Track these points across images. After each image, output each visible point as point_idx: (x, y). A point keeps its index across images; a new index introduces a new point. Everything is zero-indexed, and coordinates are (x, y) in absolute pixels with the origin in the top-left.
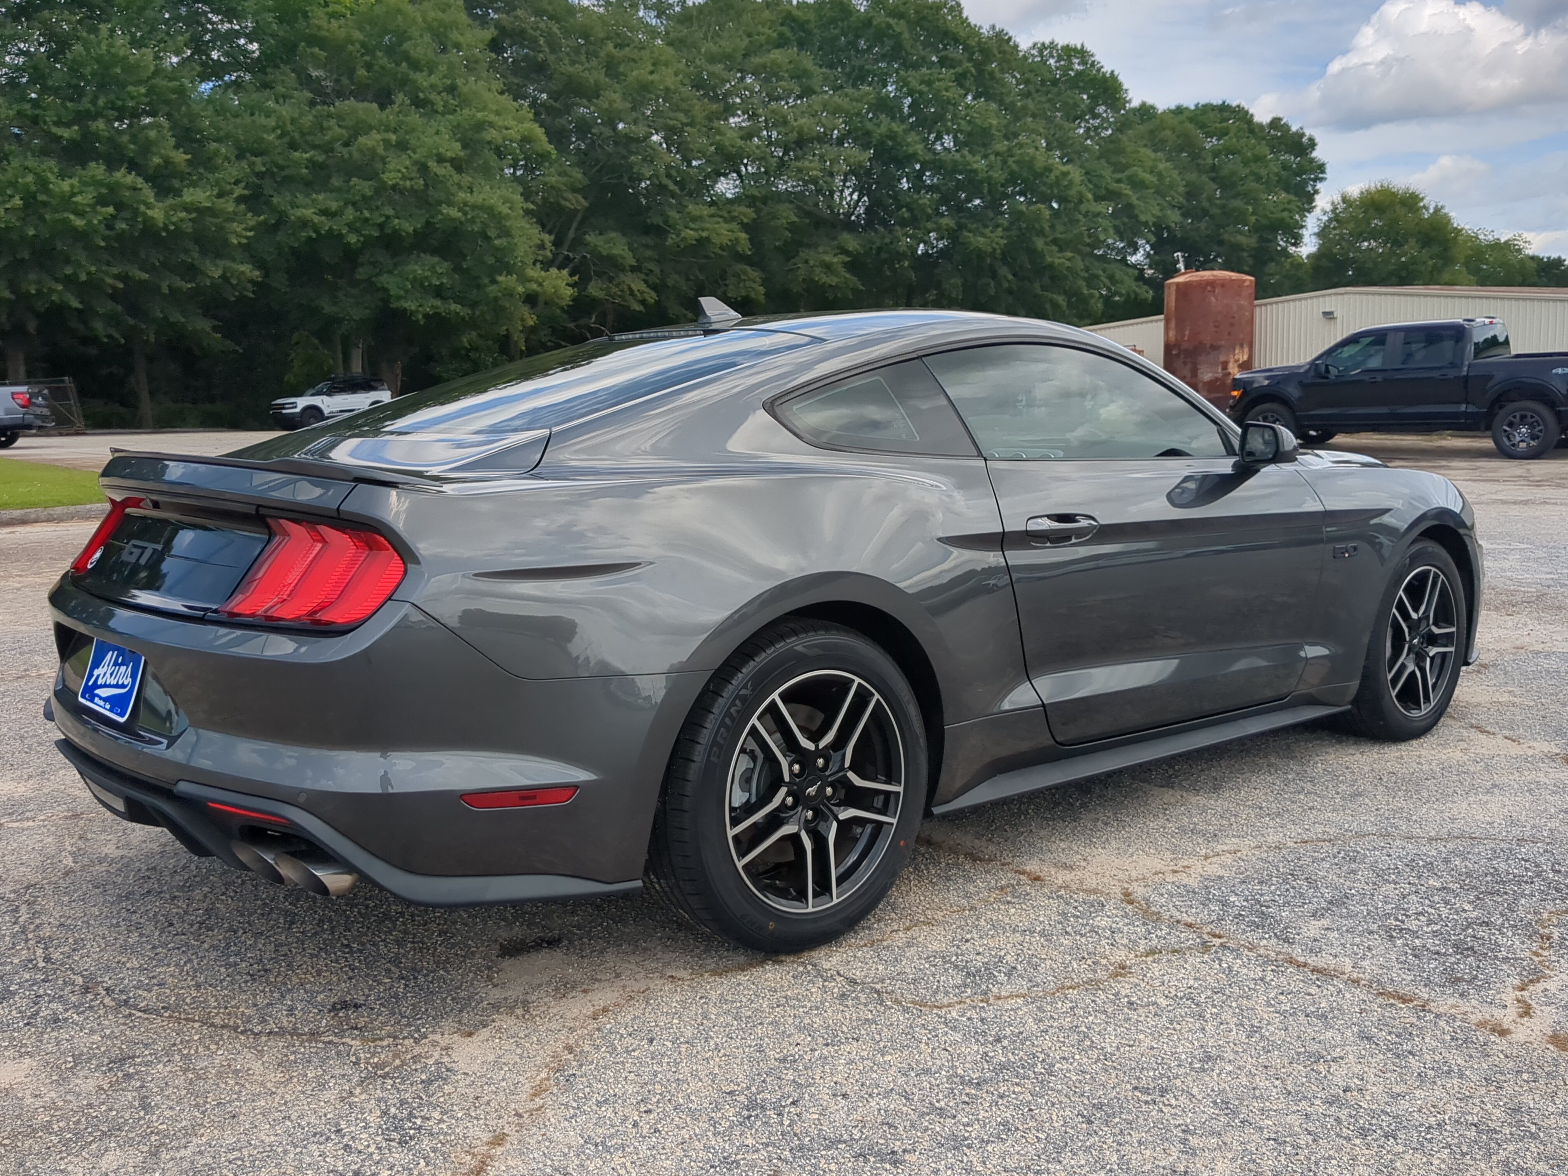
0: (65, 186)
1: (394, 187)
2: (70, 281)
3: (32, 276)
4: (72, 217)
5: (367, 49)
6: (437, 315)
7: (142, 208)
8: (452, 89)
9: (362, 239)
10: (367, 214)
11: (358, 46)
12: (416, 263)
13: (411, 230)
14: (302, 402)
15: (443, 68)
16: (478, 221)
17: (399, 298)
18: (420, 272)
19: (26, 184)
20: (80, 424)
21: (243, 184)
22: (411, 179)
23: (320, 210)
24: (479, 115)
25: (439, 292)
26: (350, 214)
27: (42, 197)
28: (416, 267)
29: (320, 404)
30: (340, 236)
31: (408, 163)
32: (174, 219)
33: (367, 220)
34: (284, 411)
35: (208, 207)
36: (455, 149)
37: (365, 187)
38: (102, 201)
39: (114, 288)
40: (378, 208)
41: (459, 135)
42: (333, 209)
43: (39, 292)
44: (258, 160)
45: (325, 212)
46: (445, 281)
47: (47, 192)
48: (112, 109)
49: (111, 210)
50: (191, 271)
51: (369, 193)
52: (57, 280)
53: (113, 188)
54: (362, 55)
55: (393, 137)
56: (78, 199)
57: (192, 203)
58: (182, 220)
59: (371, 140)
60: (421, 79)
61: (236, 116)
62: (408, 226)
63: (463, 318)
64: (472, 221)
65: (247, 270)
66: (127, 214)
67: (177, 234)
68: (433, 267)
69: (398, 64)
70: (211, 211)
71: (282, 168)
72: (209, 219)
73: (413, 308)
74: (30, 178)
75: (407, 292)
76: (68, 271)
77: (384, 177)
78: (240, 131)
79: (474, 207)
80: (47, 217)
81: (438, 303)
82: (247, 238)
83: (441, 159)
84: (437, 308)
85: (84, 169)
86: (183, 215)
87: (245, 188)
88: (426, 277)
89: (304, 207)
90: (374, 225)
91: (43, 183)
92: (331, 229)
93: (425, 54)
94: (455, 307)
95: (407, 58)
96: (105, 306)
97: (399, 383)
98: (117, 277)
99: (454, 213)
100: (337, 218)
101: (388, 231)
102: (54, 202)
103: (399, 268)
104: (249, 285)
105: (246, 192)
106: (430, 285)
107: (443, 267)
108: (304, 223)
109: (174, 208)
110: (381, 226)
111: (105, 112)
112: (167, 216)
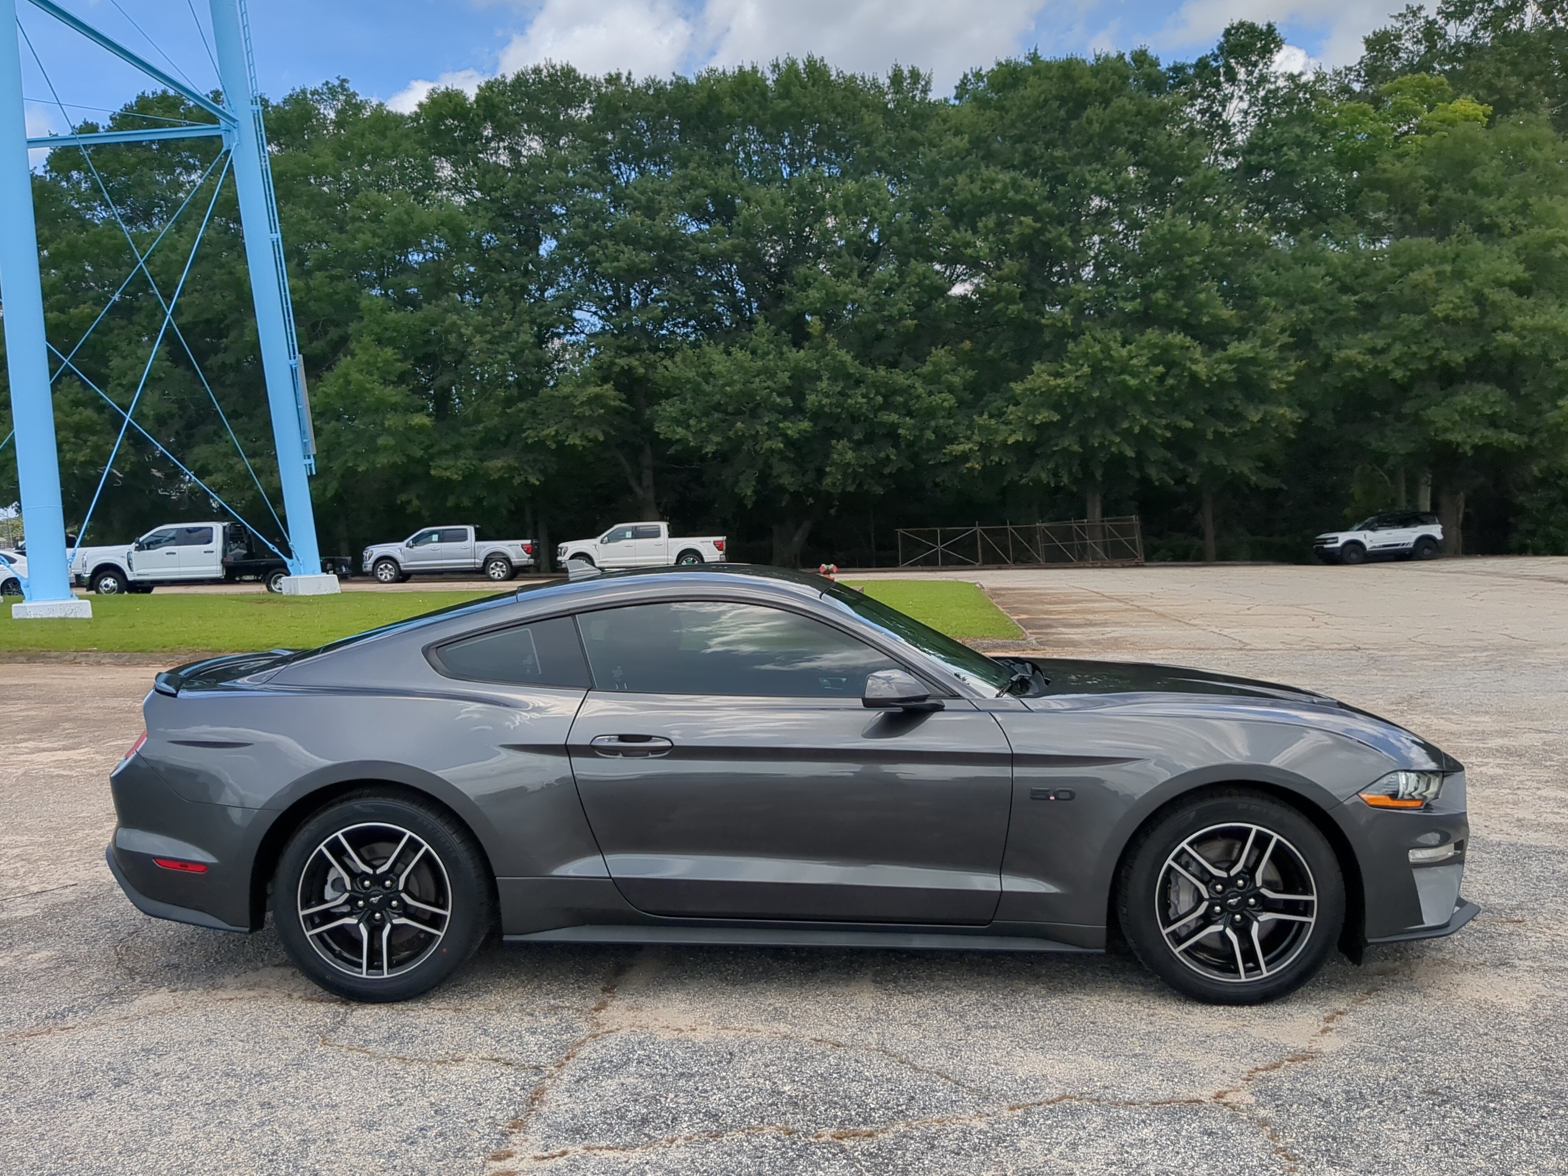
0: (1124, 352)
1: (1446, 319)
2: (1126, 435)
3: (1097, 432)
4: (1127, 378)
5: (1433, 183)
6: (1487, 446)
7: (1188, 364)
8: (1524, 209)
9: (1408, 373)
10: (1414, 348)
11: (1422, 181)
12: (1465, 394)
13: (1461, 360)
14: (1343, 537)
15: (1513, 189)
16: (1538, 344)
17: (1446, 430)
18: (1469, 402)
19: (1095, 353)
20: (1141, 558)
21: (1288, 333)
22: (1465, 308)
23: (1367, 349)
24: (1549, 232)
25: (1493, 422)
26: (1397, 350)
27: (1106, 363)
28: (1465, 397)
29: (1362, 539)
30: (1387, 372)
31: (1461, 292)
32: (1217, 372)
33: (1415, 354)
34: (1326, 546)
35: (1251, 358)
36: (1519, 271)
37: (1415, 321)
38: (1154, 361)
39: (1163, 437)
40: (1427, 341)
41: (1523, 257)
42: (1379, 348)
43: (1101, 444)
44: (1306, 308)
45: (1373, 351)
46: (1497, 409)
47: (1110, 358)
48: (1171, 279)
49: (1161, 369)
50: (1235, 417)
51: (1418, 328)
52: (1117, 434)
53: (1166, 349)
54: (1427, 190)
55: (1448, 268)
56: (1134, 362)
57: (1235, 355)
58: (1226, 371)
59: (1423, 275)
60: (1489, 205)
61: (1287, 270)
62: (1457, 358)
63: (1519, 447)
64: (1531, 345)
65: (1287, 413)
66: (1175, 371)
67: (1222, 384)
68: (1486, 395)
69: (1464, 191)
70: (1253, 361)
71: (1331, 312)
72: (1252, 368)
73: (1459, 440)
74: (1097, 348)
75: (1455, 423)
76: (1125, 425)
77: (1434, 310)
78: (1291, 283)
79: (1536, 329)
80: (1109, 380)
81: (1489, 433)
82: (1287, 382)
83: (1499, 284)
84: (1486, 437)
85: (1142, 335)
86: (1225, 366)
87: (1290, 336)
88: (1477, 407)
89: (1350, 348)
90: (1422, 358)
91: (1106, 350)
92: (1376, 367)
93: (1494, 178)
94: (1508, 436)
95: (1475, 186)
96: (1156, 453)
97: (1461, 516)
98: (1167, 427)
99: (1508, 338)
100: (1382, 356)
101: (1436, 363)
102: (1116, 367)
103: (1448, 400)
104: (1290, 427)
105: (1291, 340)
106: (1482, 415)
107: (1497, 394)
108: (1349, 363)
109: (1218, 362)
110: (1430, 359)
111: (1166, 283)
112: (1212, 369)
